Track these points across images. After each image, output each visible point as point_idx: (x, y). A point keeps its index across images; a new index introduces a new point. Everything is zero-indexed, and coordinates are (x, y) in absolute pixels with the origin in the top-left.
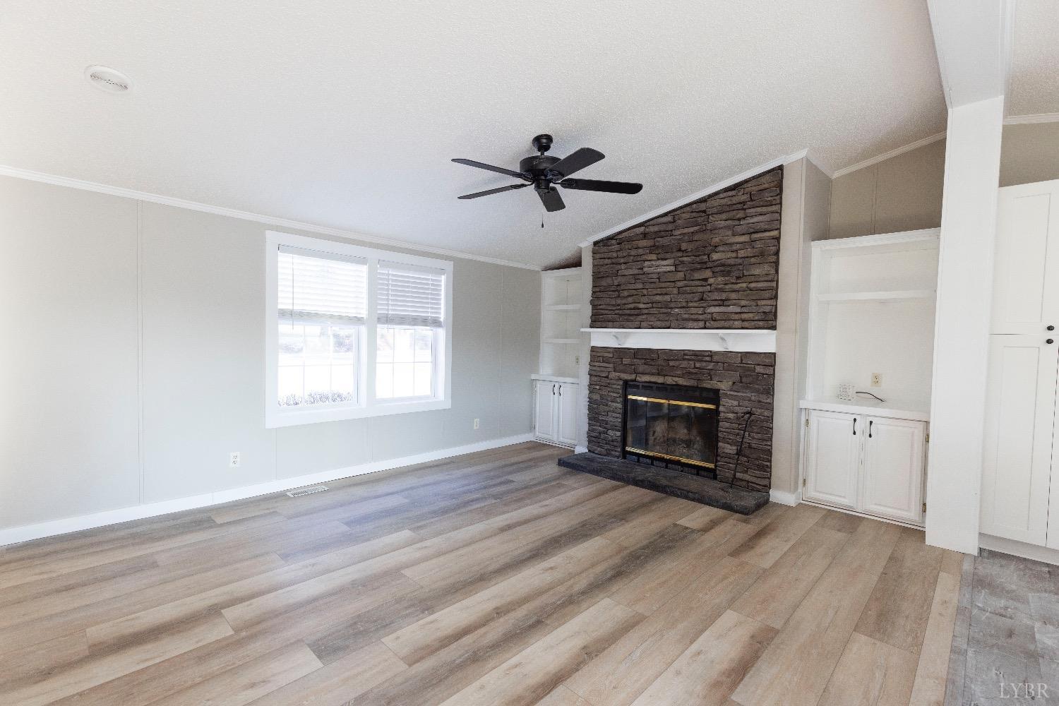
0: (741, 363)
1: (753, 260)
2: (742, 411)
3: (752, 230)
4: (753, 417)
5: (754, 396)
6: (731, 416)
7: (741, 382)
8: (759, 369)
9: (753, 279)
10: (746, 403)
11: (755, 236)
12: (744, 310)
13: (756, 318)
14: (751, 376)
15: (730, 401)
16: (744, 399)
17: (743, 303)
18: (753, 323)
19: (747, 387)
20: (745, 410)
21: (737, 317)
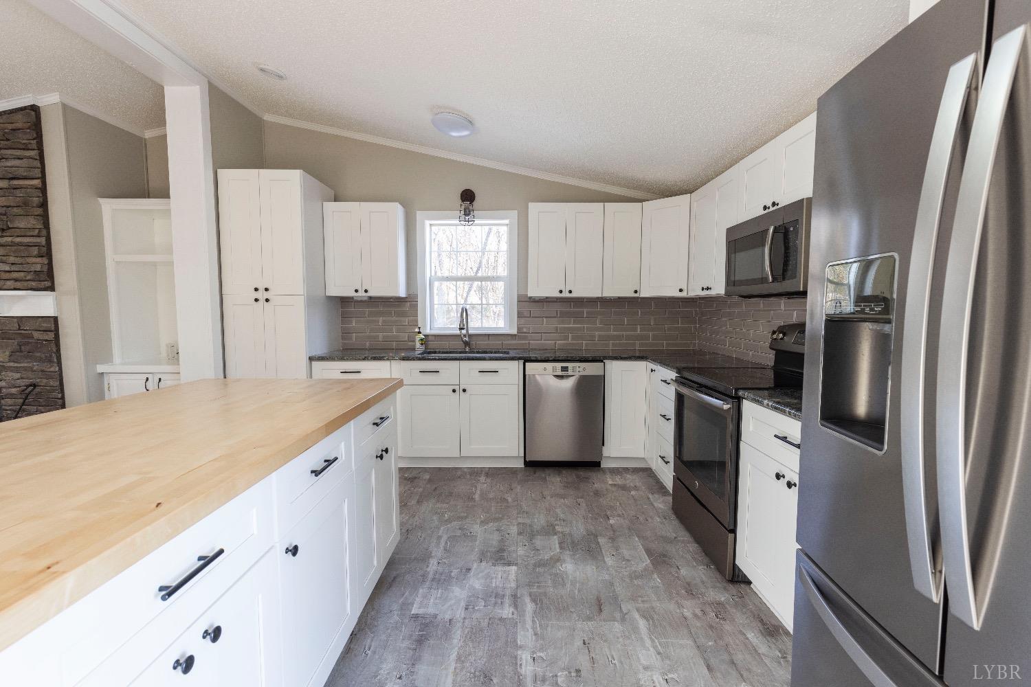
0: (19, 329)
1: (15, 210)
2: (23, 384)
3: (11, 176)
4: (38, 390)
5: (36, 366)
6: (14, 390)
7: (21, 351)
8: (36, 335)
9: (18, 232)
10: (30, 374)
11: (15, 182)
12: (14, 268)
13: (28, 278)
14: (29, 343)
15: (10, 374)
16: (25, 369)
17: (12, 259)
18: (25, 284)
19: (29, 356)
20: (27, 382)
21: (7, 276)
